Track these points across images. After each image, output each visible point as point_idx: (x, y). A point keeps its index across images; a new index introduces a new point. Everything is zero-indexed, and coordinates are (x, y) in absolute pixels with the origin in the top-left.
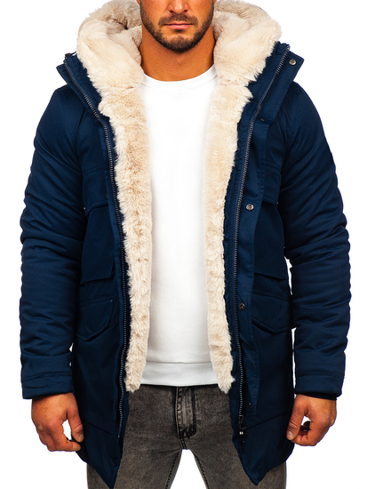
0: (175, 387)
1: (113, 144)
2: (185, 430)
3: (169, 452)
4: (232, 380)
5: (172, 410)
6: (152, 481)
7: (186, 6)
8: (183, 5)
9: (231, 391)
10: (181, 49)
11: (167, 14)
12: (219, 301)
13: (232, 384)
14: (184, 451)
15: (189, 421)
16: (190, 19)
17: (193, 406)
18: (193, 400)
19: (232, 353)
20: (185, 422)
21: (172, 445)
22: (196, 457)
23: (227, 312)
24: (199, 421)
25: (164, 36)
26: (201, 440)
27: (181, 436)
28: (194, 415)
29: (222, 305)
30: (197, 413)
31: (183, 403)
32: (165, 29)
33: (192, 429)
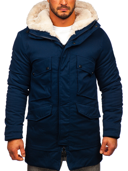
10: (64, 18)
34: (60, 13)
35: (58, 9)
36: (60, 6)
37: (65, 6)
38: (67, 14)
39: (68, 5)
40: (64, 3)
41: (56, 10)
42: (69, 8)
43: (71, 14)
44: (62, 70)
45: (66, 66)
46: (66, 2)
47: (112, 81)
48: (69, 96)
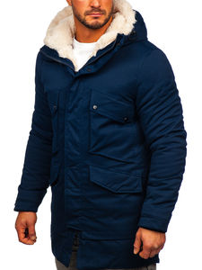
34: (90, 21)
35: (87, 13)
36: (90, 9)
37: (98, 9)
38: (101, 21)
39: (102, 8)
40: (97, 4)
41: (83, 16)
42: (103, 12)
43: (106, 21)
44: (70, 111)
45: (75, 106)
46: (100, 2)
47: (158, 135)
48: (78, 153)
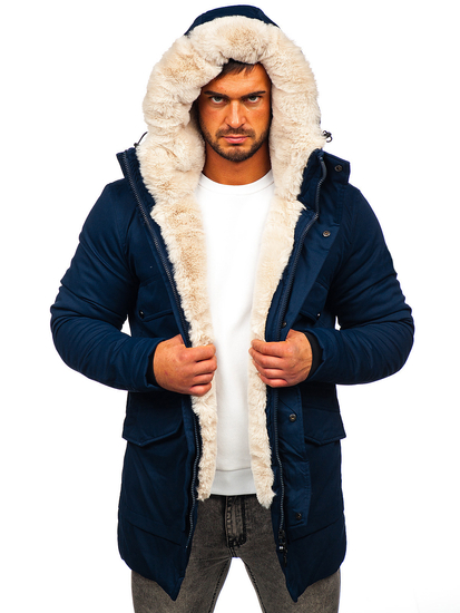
0: (225, 497)
1: (166, 254)
2: (235, 540)
3: (217, 561)
4: (273, 494)
5: (221, 519)
6: (199, 590)
7: (244, 120)
8: (240, 119)
9: (272, 506)
10: (238, 159)
11: (225, 127)
12: (260, 415)
13: (274, 498)
14: (234, 559)
15: (238, 530)
16: (246, 132)
17: (243, 515)
18: (243, 509)
19: (272, 467)
20: (235, 531)
21: (221, 554)
22: (246, 565)
23: (267, 427)
24: (249, 530)
25: (221, 147)
26: (252, 548)
27: (231, 545)
28: (244, 524)
29: (263, 419)
30: (247, 522)
31: (233, 512)
32: (221, 141)
33: (242, 539)
38: (245, 149)
40: (236, 122)
41: (213, 137)
43: (256, 148)
